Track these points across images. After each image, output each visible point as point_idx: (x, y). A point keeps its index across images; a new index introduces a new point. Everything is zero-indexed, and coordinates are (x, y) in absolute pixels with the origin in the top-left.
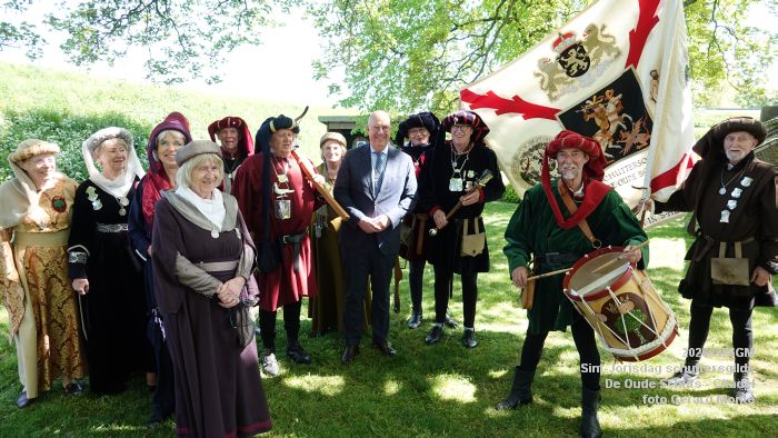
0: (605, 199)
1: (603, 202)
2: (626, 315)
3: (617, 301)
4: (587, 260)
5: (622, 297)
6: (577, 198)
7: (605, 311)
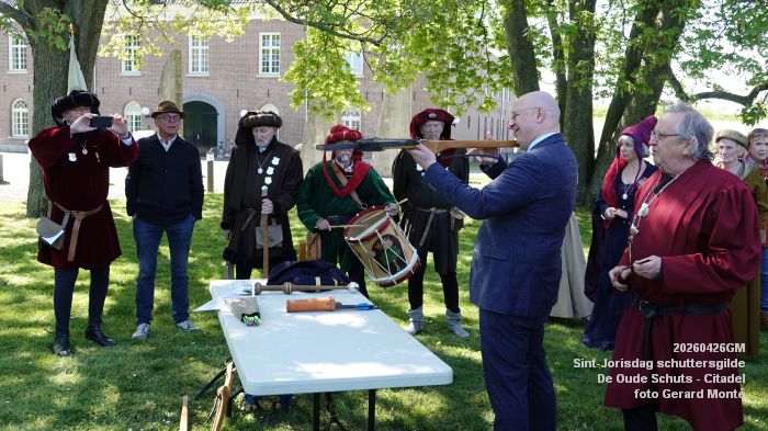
6: (348, 173)
7: (374, 249)
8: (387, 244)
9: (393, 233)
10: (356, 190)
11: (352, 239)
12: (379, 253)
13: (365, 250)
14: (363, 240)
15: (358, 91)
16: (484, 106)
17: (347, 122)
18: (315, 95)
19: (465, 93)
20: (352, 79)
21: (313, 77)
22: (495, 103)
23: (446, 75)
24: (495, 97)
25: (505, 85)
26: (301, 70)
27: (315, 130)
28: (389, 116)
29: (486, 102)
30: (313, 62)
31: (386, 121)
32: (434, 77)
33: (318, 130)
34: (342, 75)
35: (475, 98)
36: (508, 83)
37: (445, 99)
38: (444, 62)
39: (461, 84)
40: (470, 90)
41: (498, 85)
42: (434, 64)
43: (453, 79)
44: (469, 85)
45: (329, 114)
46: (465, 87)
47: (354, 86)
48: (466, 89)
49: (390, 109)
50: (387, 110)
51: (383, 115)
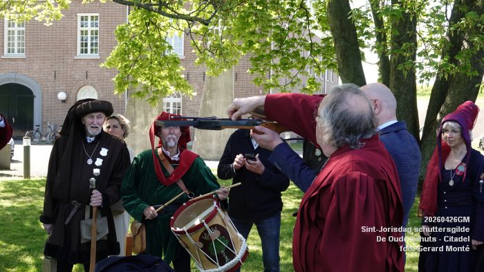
0: (194, 162)
1: (193, 165)
2: (216, 241)
3: (209, 230)
4: (185, 207)
5: (212, 227)
6: (175, 162)
7: (201, 240)
8: (215, 235)
9: (220, 223)
10: (183, 179)
11: (178, 229)
12: (206, 244)
13: (192, 240)
14: (190, 231)
15: (183, 76)
16: (308, 87)
17: (168, 104)
18: (139, 80)
19: (288, 74)
20: (176, 61)
21: (136, 61)
22: (319, 84)
23: (270, 56)
24: (319, 79)
25: (329, 67)
26: (124, 54)
27: (135, 113)
28: (211, 97)
29: (310, 83)
30: (135, 45)
31: (209, 102)
32: (257, 60)
33: (138, 113)
34: (165, 57)
35: (299, 80)
36: (332, 64)
37: (268, 81)
38: (267, 44)
39: (285, 65)
40: (294, 72)
41: (321, 66)
42: (257, 46)
43: (277, 60)
44: (293, 67)
45: (153, 99)
46: (289, 68)
47: (178, 70)
48: (290, 70)
49: (211, 91)
50: (208, 92)
51: (205, 96)
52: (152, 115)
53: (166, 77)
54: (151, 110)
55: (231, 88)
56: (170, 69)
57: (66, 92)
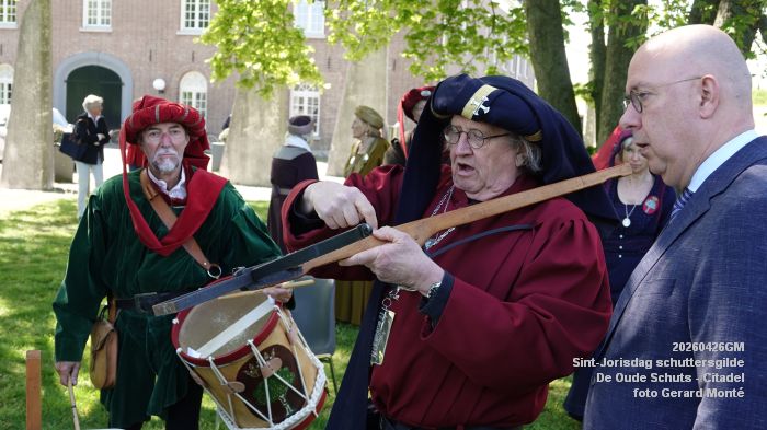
1: (216, 206)
6: (177, 201)
15: (311, 60)
17: (301, 100)
19: (459, 60)
20: (299, 38)
23: (433, 34)
25: (516, 51)
26: (225, 24)
27: (247, 109)
28: (355, 91)
32: (415, 38)
33: (251, 109)
34: (284, 31)
36: (521, 47)
39: (455, 47)
41: (508, 51)
42: (415, 18)
44: (466, 50)
45: (267, 90)
46: (461, 51)
47: (305, 52)
48: (461, 55)
49: (356, 83)
50: (352, 83)
51: (347, 90)
52: (271, 114)
53: (284, 60)
54: (269, 106)
55: (384, 80)
56: (291, 49)
57: (164, 79)
